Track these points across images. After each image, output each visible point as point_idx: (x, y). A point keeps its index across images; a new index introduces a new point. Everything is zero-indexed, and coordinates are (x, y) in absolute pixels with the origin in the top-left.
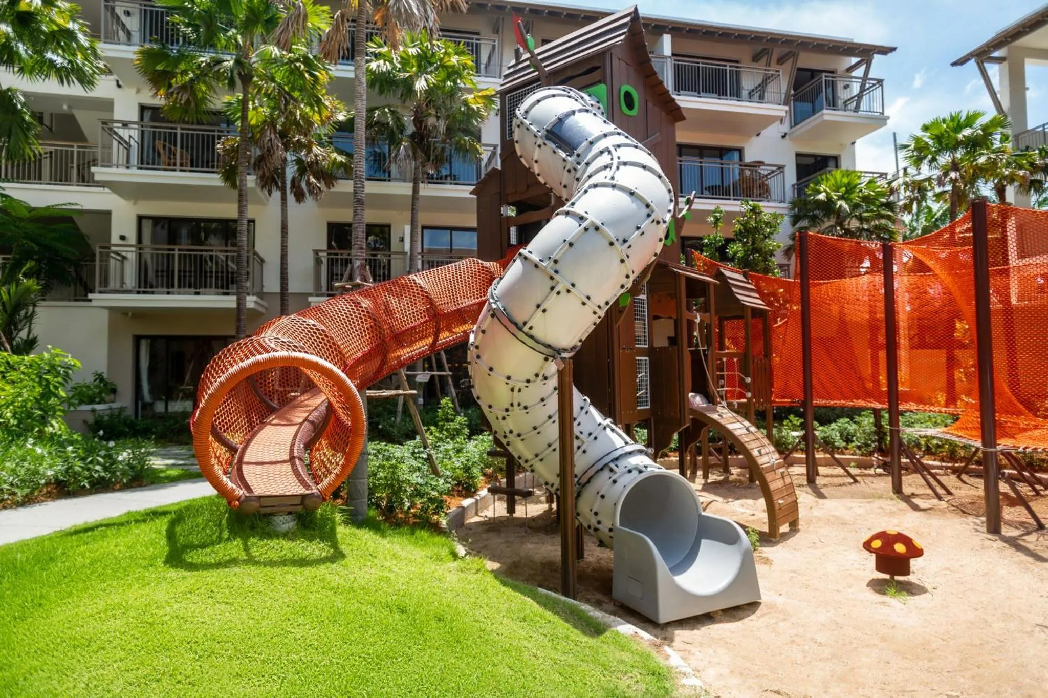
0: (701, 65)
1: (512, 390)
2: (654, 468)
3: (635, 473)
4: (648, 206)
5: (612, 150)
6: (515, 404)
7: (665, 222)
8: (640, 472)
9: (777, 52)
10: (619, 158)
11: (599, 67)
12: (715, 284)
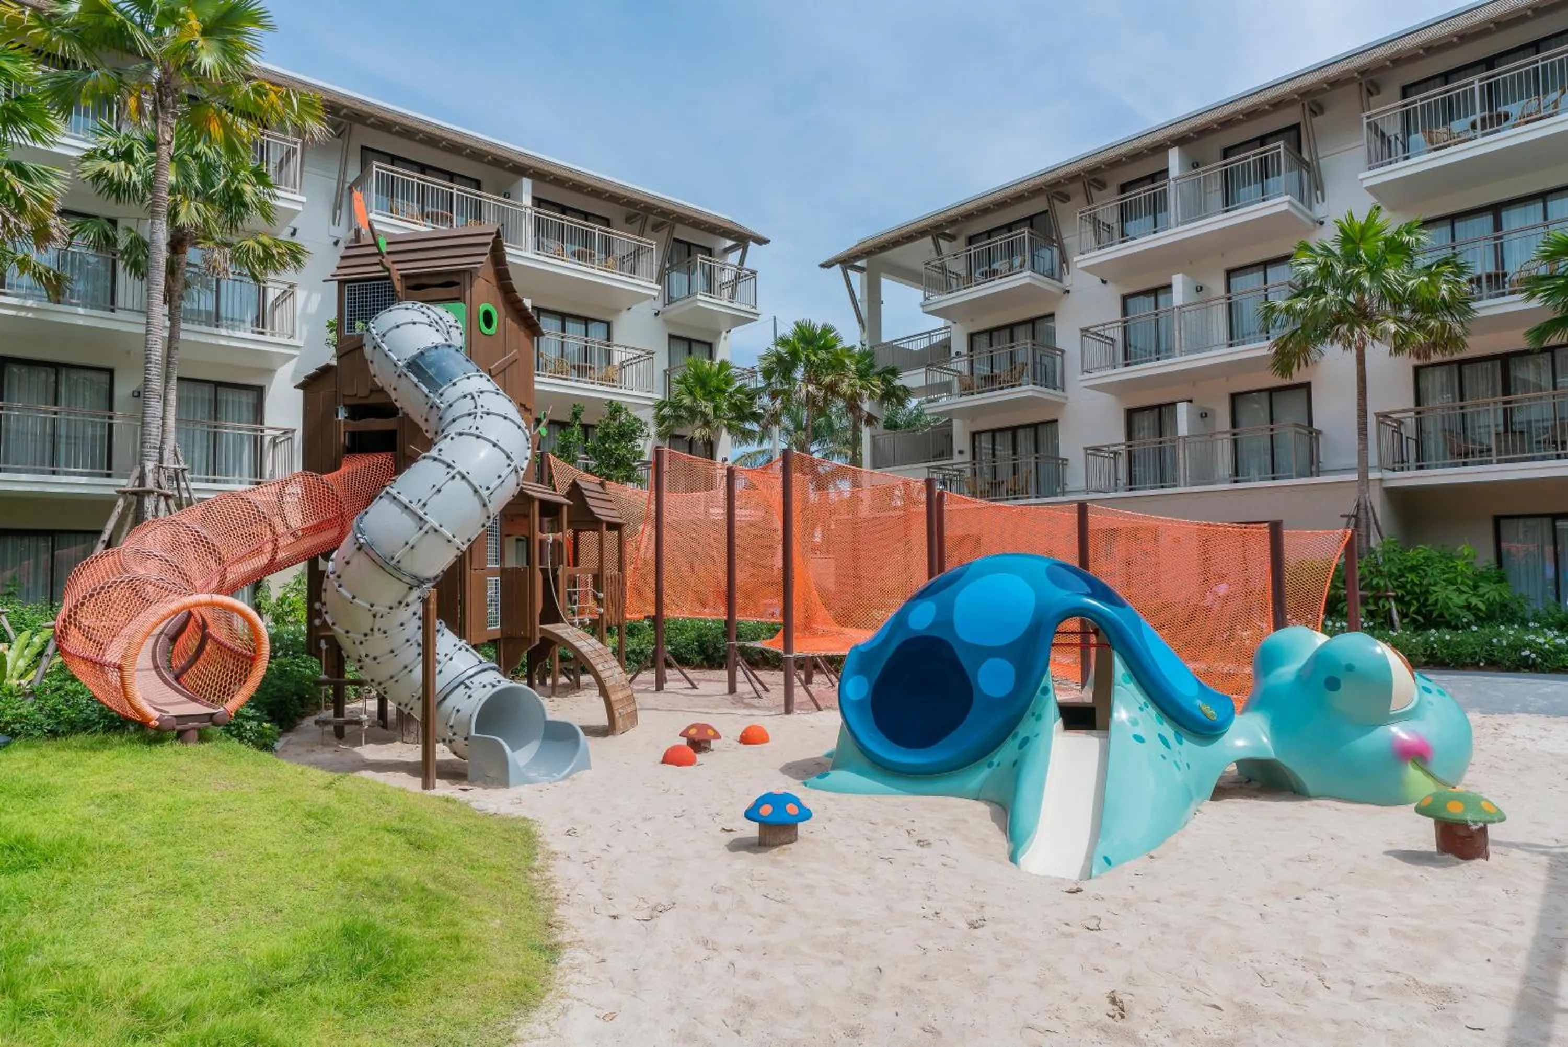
0: (565, 222)
1: (374, 616)
2: (506, 683)
3: (489, 687)
4: (508, 457)
5: (476, 395)
6: (376, 629)
7: (522, 469)
8: (494, 686)
9: (652, 219)
10: (482, 406)
11: (458, 284)
12: (568, 506)
